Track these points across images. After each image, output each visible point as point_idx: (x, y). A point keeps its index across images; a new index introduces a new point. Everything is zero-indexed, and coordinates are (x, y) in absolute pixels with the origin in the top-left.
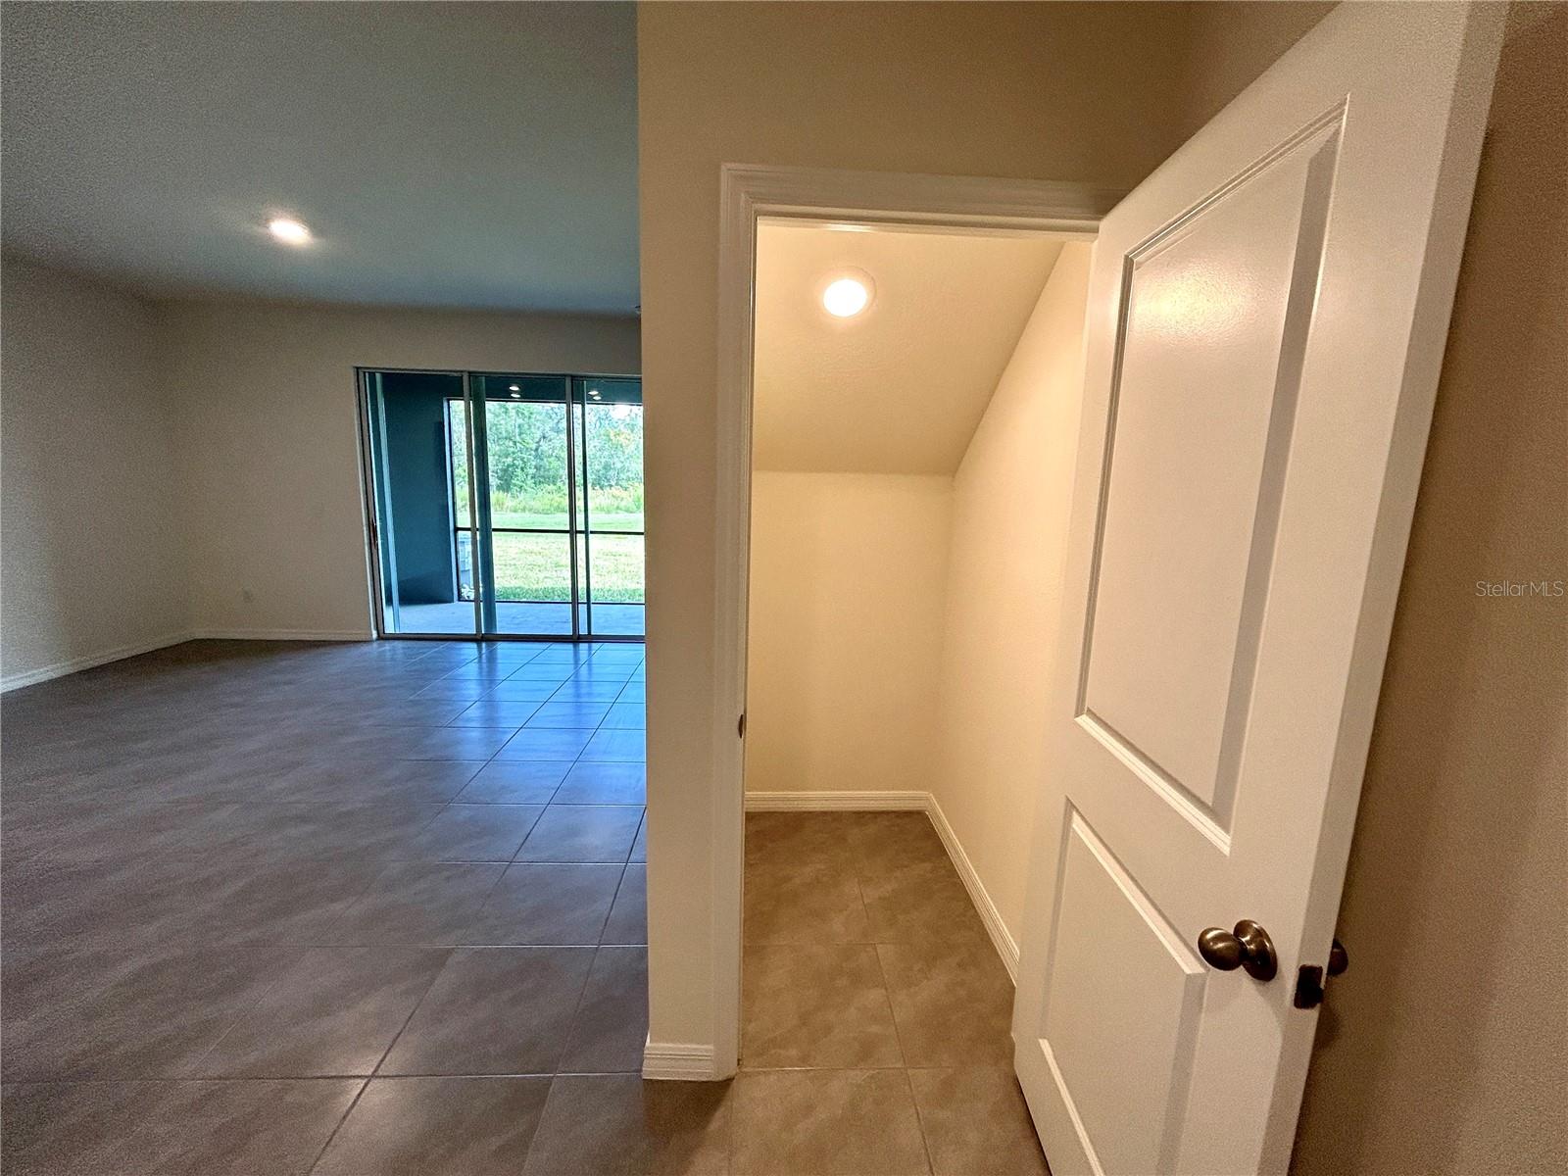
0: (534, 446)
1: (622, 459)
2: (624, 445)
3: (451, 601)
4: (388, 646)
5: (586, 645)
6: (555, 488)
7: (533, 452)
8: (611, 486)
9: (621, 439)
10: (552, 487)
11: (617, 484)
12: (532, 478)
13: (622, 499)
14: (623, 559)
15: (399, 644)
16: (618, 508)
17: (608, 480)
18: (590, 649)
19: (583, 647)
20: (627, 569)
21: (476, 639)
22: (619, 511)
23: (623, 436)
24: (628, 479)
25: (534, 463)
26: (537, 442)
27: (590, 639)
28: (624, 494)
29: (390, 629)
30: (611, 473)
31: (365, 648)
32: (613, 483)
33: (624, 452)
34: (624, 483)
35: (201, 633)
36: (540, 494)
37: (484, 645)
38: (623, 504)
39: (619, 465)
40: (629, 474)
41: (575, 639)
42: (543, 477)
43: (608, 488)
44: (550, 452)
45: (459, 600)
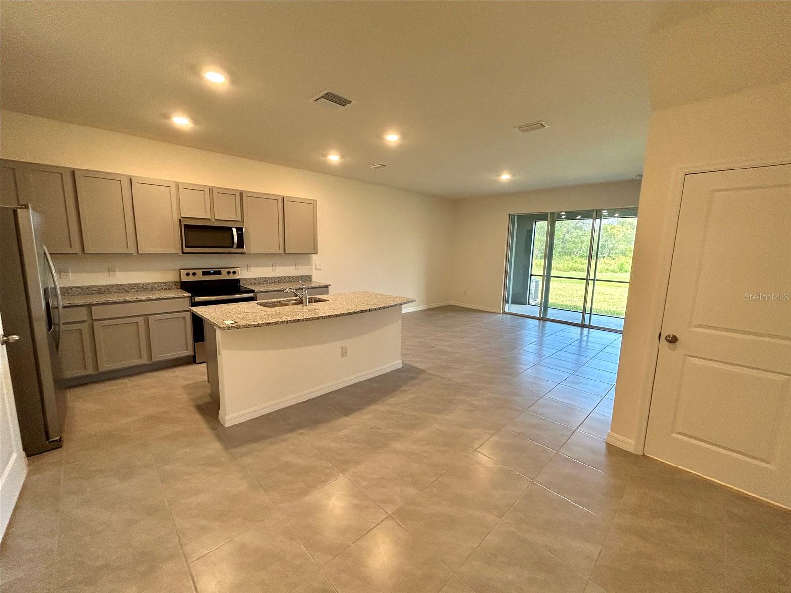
0: (562, 237)
1: (613, 242)
2: (615, 234)
3: (526, 304)
4: (506, 316)
5: (587, 329)
6: (570, 258)
7: (561, 240)
8: (604, 257)
9: (615, 231)
10: (568, 258)
11: (608, 256)
12: (558, 253)
13: (610, 265)
14: (609, 296)
15: (509, 316)
16: (607, 270)
17: (603, 254)
18: (589, 331)
19: (586, 330)
20: (611, 301)
21: (539, 319)
22: (607, 272)
23: (616, 229)
24: (616, 253)
25: (561, 245)
26: (564, 235)
27: (589, 327)
28: (613, 262)
29: (507, 310)
30: (606, 250)
31: (499, 315)
32: (605, 256)
33: (615, 238)
34: (613, 256)
35: (452, 303)
36: (562, 261)
37: (541, 321)
38: (610, 268)
39: (611, 246)
40: (617, 250)
41: (583, 326)
42: (564, 252)
43: (602, 258)
44: (570, 239)
45: (529, 305)
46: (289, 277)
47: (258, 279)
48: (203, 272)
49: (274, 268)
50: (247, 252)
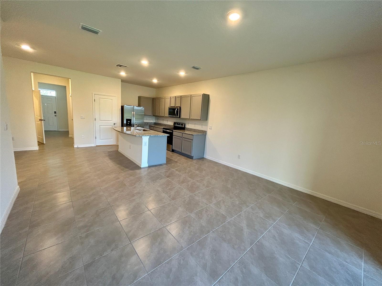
48: (177, 123)
50: (181, 117)
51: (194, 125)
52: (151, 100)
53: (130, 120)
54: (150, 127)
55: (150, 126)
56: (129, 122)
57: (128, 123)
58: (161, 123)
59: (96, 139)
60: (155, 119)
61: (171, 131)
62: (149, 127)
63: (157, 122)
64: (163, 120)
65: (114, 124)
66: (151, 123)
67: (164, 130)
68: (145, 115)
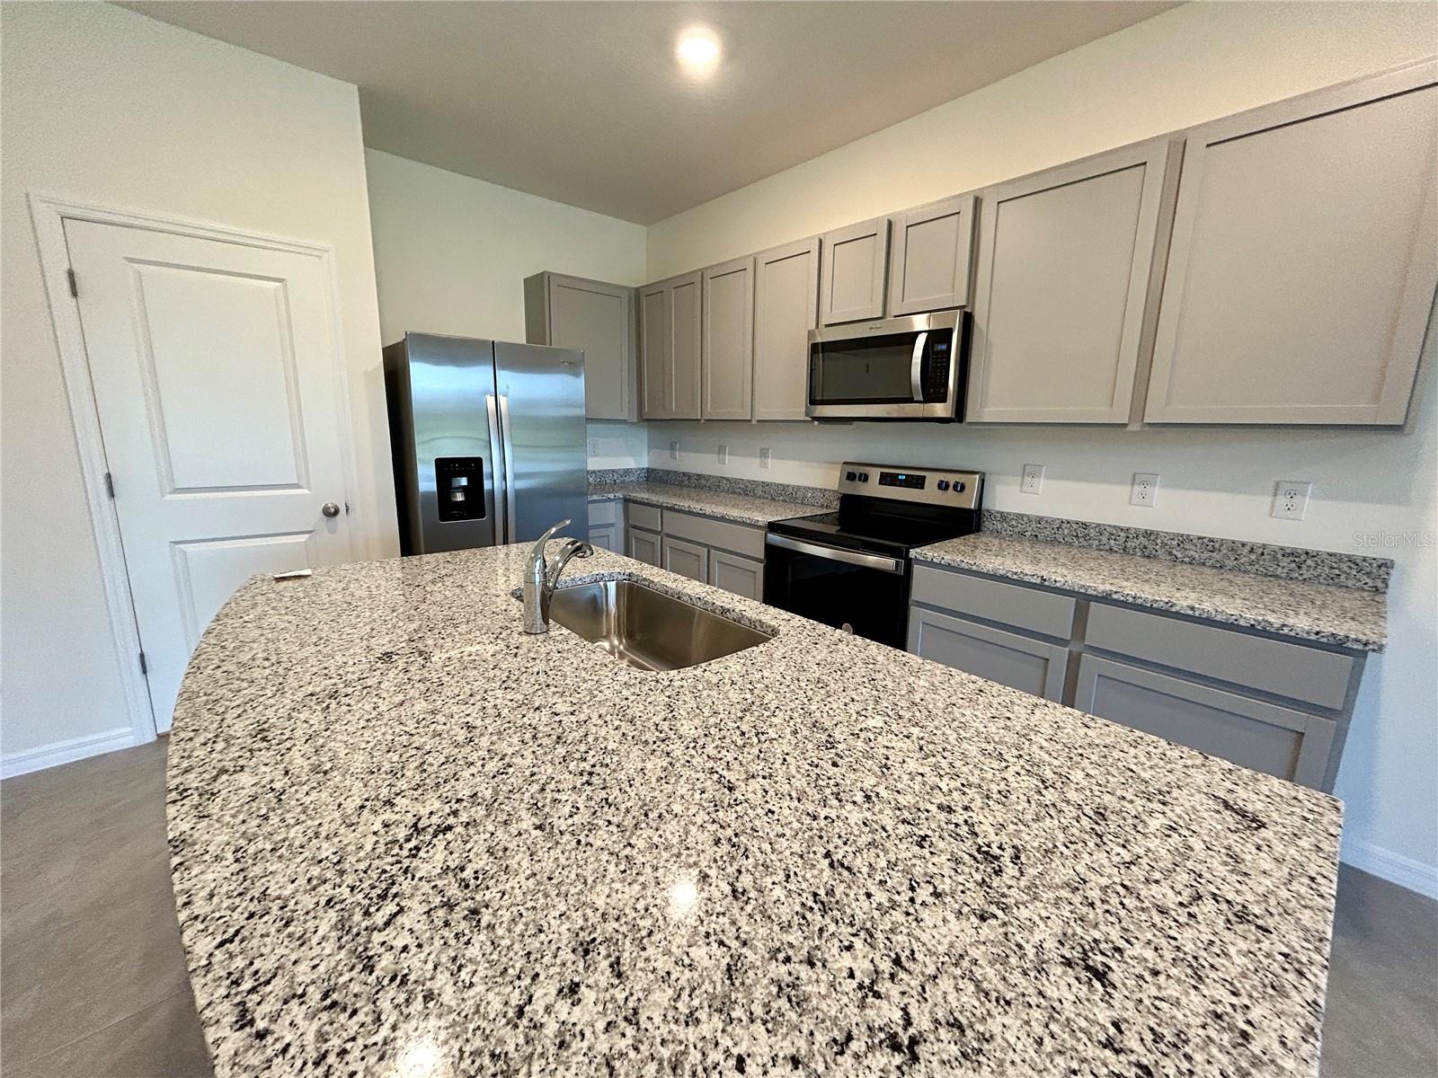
46: (1211, 545)
47: (1050, 522)
48: (882, 473)
49: (1138, 489)
50: (970, 417)
51: (1123, 491)
52: (625, 301)
53: (472, 467)
54: (631, 505)
55: (627, 501)
56: (464, 481)
57: (460, 497)
58: (706, 472)
59: (145, 672)
60: (650, 447)
61: (887, 563)
62: (620, 507)
63: (667, 467)
64: (721, 450)
65: (331, 513)
66: (627, 472)
67: (775, 539)
68: (589, 420)
